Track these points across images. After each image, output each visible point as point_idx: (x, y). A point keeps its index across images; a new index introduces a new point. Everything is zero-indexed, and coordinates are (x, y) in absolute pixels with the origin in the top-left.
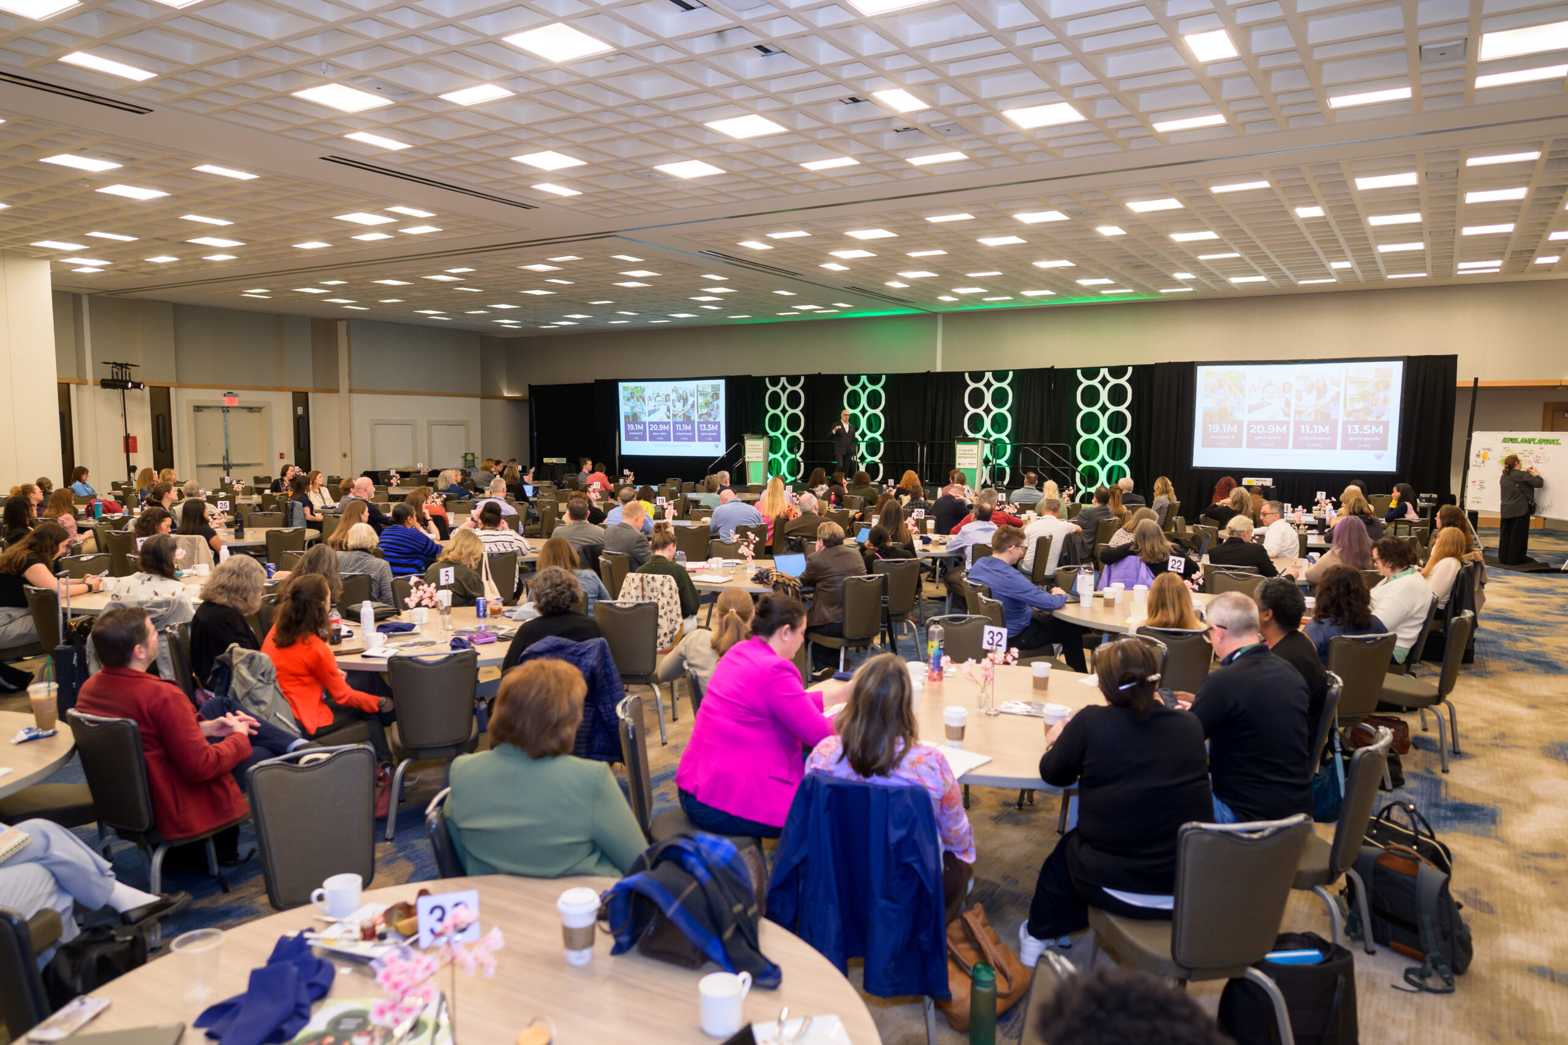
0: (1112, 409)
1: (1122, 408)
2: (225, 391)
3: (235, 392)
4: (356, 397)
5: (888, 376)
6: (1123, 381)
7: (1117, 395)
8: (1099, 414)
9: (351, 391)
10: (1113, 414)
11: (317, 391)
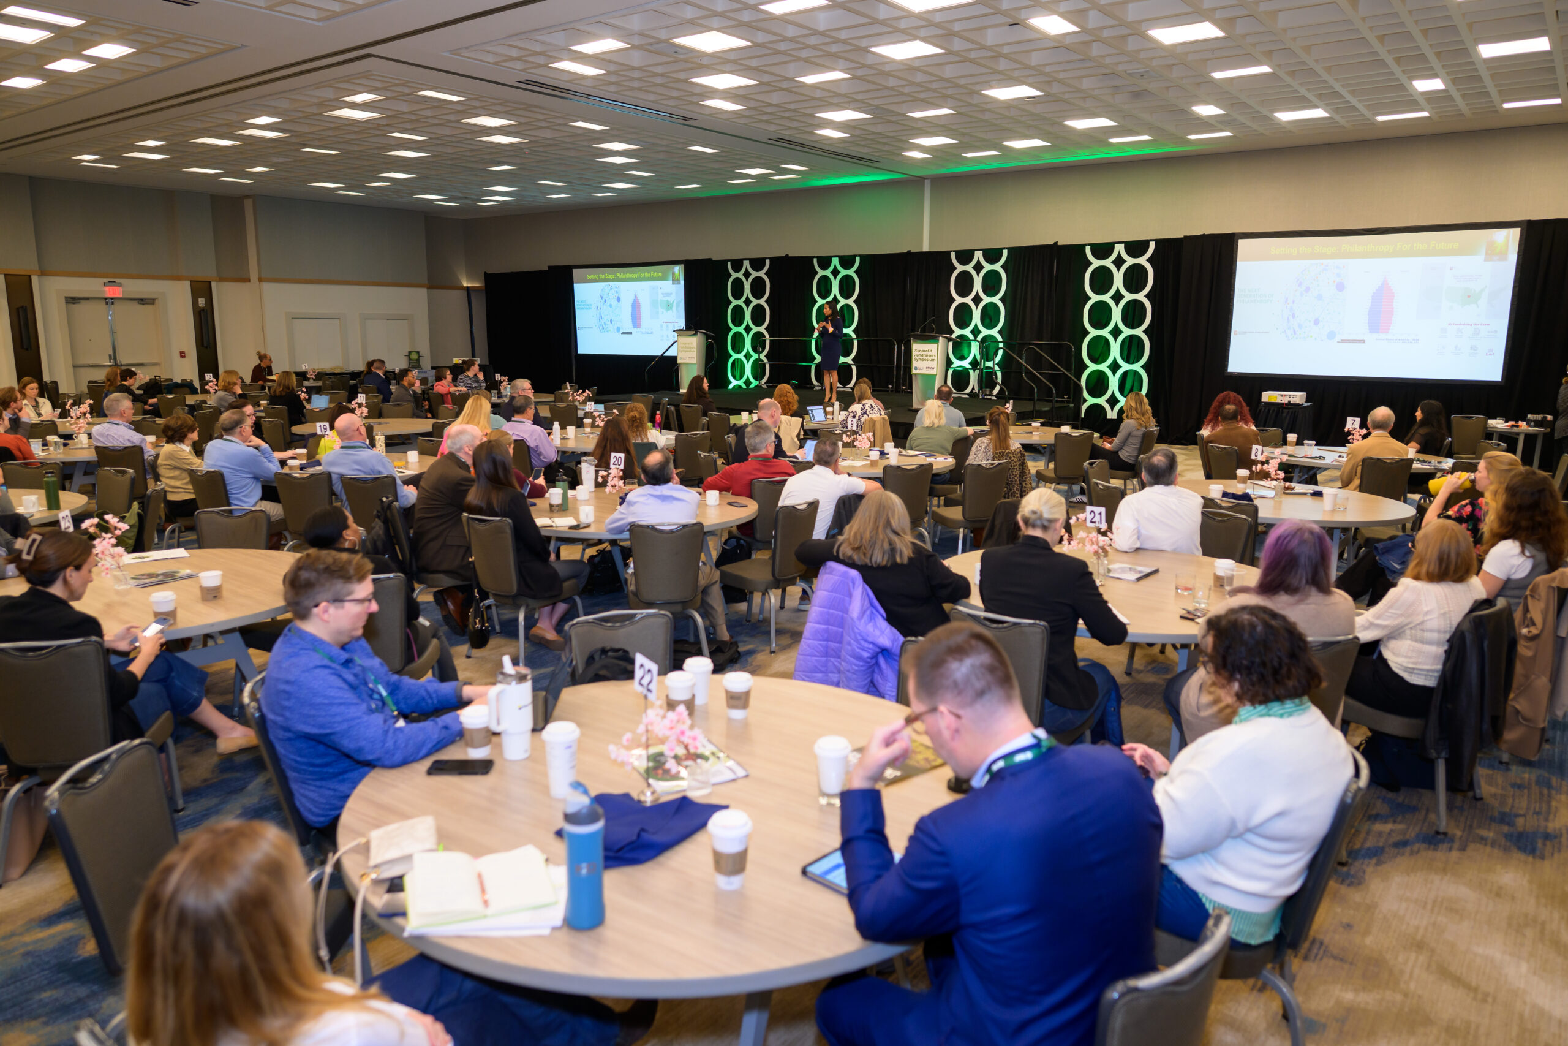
0: (1128, 297)
1: (1141, 296)
2: (106, 280)
3: (117, 280)
4: (266, 286)
5: (863, 258)
6: (1143, 261)
7: (1135, 278)
8: (1112, 303)
9: (260, 280)
10: (1129, 303)
11: (221, 279)
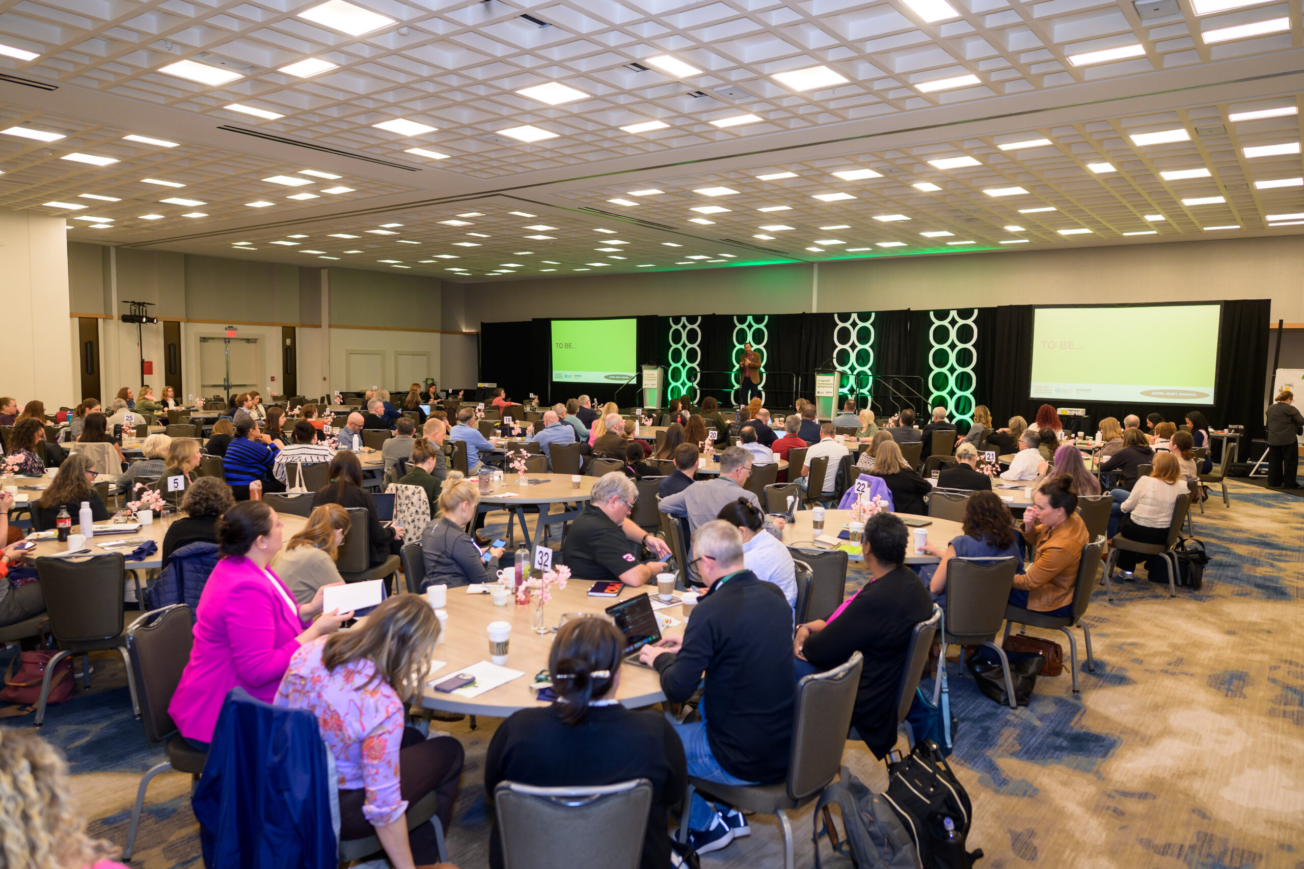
0: (960, 346)
1: (969, 346)
2: (227, 326)
3: (234, 326)
4: (333, 330)
5: (770, 316)
6: (970, 322)
7: (964, 334)
8: (949, 350)
9: (330, 326)
10: (961, 350)
11: (303, 326)
